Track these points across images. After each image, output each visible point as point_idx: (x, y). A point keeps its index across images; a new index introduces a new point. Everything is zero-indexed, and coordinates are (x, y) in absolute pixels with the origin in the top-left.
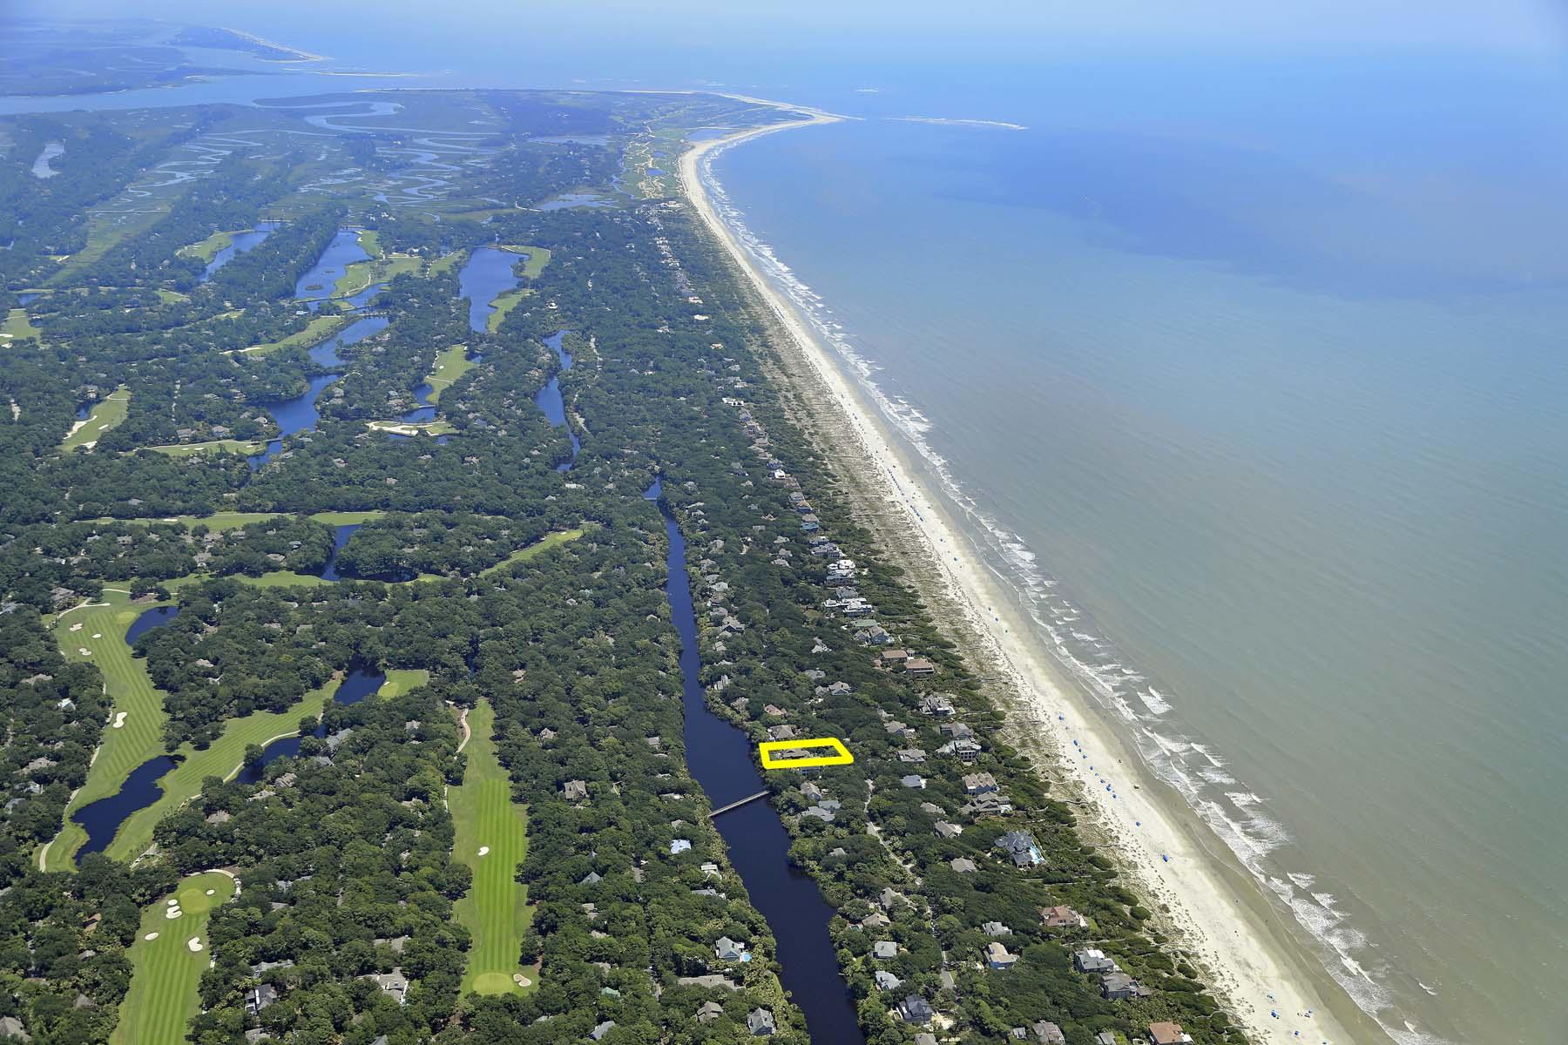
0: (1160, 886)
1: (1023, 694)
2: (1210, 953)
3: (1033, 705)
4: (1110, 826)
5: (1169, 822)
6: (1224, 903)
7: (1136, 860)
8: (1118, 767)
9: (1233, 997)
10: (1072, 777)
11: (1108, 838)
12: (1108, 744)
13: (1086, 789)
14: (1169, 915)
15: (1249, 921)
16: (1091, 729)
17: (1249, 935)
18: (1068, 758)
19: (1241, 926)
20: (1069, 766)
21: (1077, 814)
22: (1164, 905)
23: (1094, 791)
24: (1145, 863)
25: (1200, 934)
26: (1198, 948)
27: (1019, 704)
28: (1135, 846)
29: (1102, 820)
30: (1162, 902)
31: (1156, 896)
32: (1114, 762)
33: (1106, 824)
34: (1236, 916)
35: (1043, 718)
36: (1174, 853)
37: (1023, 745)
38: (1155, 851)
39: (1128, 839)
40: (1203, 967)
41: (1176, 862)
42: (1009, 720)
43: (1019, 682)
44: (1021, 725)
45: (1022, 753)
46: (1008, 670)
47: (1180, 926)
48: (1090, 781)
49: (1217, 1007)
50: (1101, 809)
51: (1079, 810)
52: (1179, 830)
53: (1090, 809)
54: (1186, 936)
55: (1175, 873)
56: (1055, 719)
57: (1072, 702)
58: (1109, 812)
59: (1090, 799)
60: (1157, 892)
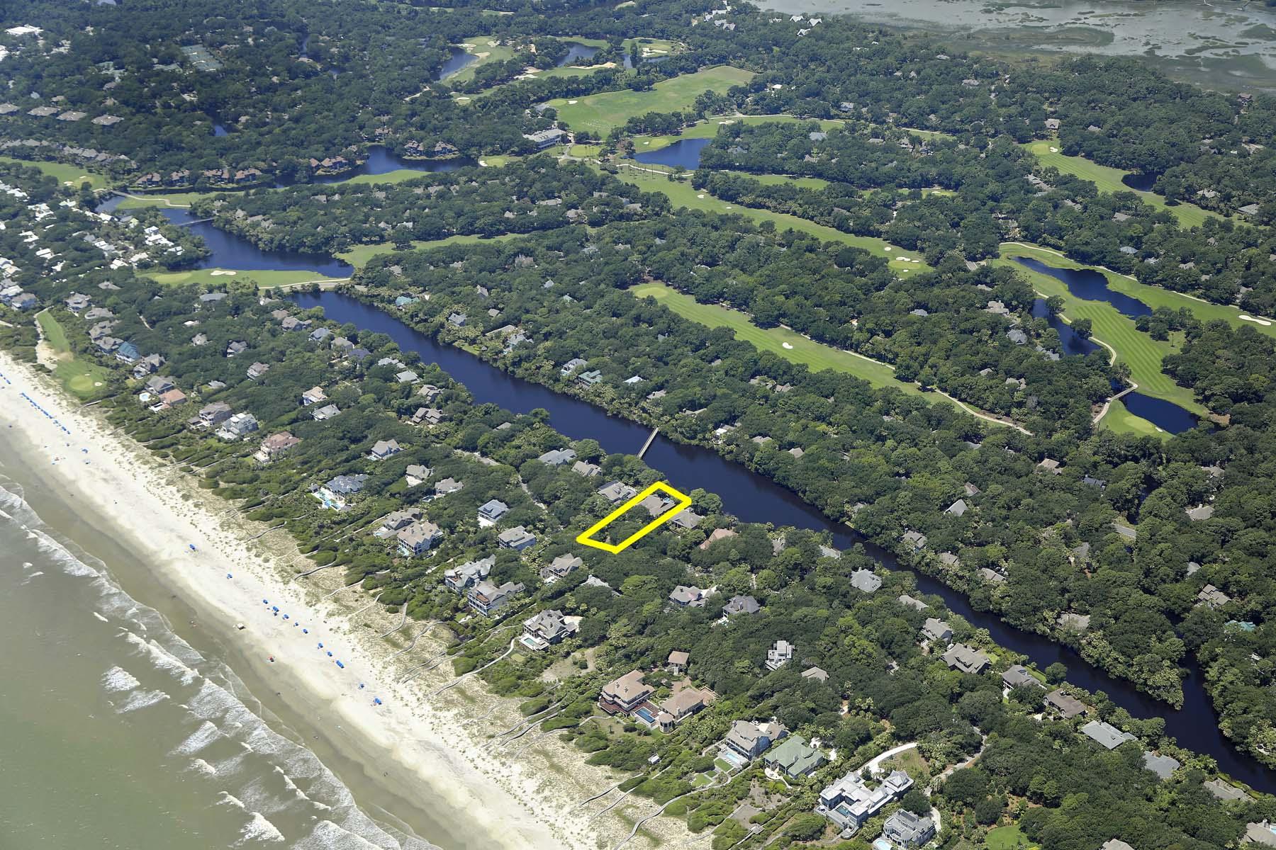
0: (194, 517)
1: (456, 728)
2: (141, 477)
3: (427, 708)
4: (260, 560)
5: (193, 595)
6: (128, 526)
7: (223, 534)
8: (273, 649)
9: (120, 449)
10: (326, 605)
11: (258, 546)
12: (296, 685)
13: (302, 596)
14: (182, 493)
15: (102, 519)
16: (328, 702)
17: (103, 506)
18: (340, 635)
19: (110, 510)
20: (334, 622)
21: (302, 560)
22: (187, 500)
23: (290, 597)
24: (213, 535)
25: (150, 488)
26: (152, 476)
27: (449, 703)
28: (228, 550)
29: (272, 564)
30: (190, 502)
31: (196, 505)
32: (280, 656)
33: (267, 561)
34: (114, 519)
35: (400, 687)
36: (184, 559)
37: (406, 632)
38: (205, 553)
39: (237, 555)
40: (146, 462)
41: (180, 549)
42: (446, 665)
43: (473, 752)
44: (426, 664)
45: (401, 618)
46: (505, 771)
47: (171, 488)
48: (301, 612)
49: (134, 437)
50: (277, 577)
51: (300, 567)
52: (181, 589)
53: (288, 573)
54: (163, 482)
55: (180, 537)
56: (387, 697)
57: (376, 747)
58: (267, 578)
59: (293, 585)
60: (196, 510)
